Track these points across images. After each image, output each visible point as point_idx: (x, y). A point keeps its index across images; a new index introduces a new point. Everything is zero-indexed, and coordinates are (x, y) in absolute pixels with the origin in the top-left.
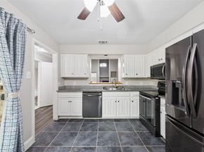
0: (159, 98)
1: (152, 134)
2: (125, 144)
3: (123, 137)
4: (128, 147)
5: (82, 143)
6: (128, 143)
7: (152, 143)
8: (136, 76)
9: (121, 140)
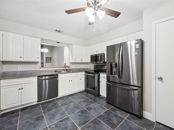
0: (99, 74)
1: (96, 96)
2: (86, 106)
3: (82, 103)
4: (88, 107)
5: (55, 120)
6: (87, 105)
7: (98, 100)
8: (81, 62)
9: (82, 105)
